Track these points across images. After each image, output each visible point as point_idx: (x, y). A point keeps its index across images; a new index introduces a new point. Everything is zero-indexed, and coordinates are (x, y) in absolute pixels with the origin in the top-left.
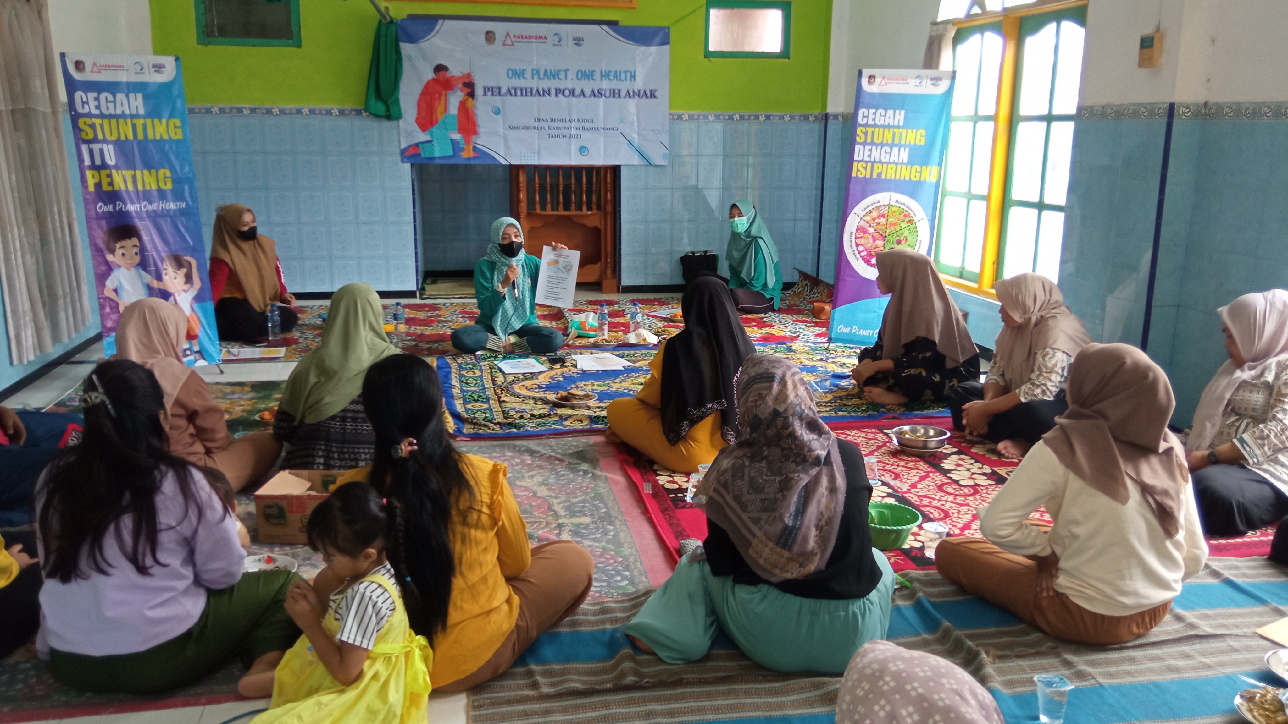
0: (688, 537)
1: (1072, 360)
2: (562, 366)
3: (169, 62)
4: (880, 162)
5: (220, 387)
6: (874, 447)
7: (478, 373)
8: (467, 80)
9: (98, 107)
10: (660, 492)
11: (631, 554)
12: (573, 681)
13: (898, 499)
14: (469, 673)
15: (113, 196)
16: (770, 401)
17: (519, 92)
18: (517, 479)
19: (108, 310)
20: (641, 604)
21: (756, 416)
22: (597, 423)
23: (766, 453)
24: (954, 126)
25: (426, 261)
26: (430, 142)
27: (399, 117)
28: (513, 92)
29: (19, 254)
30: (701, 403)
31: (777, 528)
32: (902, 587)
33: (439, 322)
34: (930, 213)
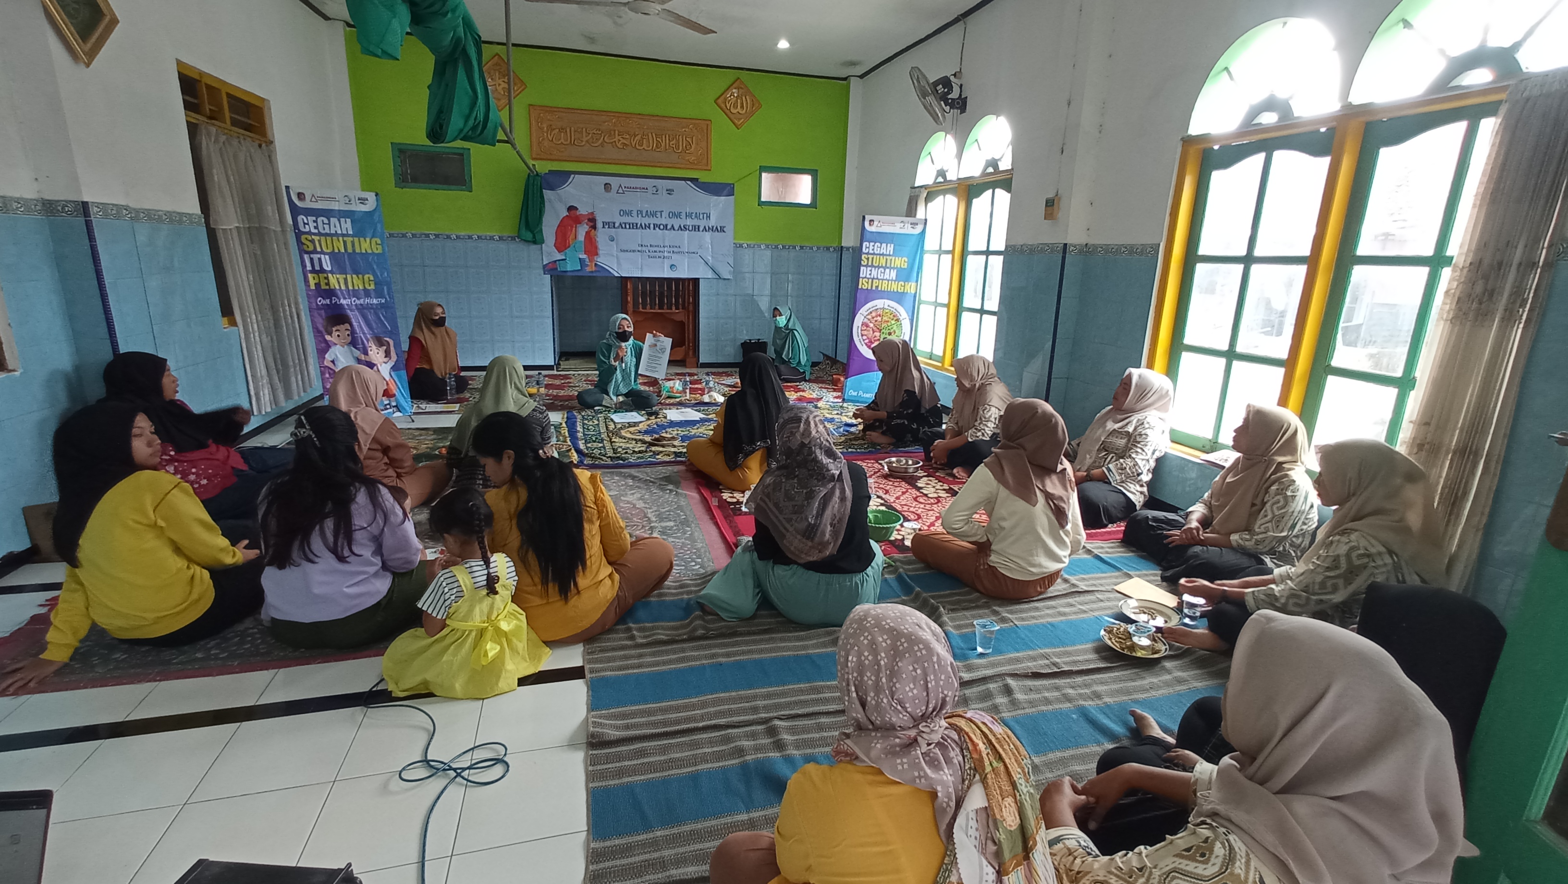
0: (743, 535)
1: (1002, 413)
2: (656, 418)
3: (371, 197)
4: (877, 278)
5: (411, 431)
6: (872, 473)
7: (596, 422)
8: (591, 217)
9: (316, 228)
10: (723, 504)
11: (702, 547)
12: (659, 634)
13: (887, 507)
14: (584, 629)
15: (330, 293)
16: (798, 436)
17: (628, 227)
18: (623, 495)
19: (327, 375)
20: (709, 581)
21: (789, 447)
22: (680, 457)
23: (797, 473)
24: (926, 257)
25: (561, 345)
26: (565, 259)
27: (542, 242)
28: (624, 226)
29: (257, 334)
30: (752, 442)
31: (804, 525)
32: (890, 566)
33: (570, 387)
34: (910, 314)
